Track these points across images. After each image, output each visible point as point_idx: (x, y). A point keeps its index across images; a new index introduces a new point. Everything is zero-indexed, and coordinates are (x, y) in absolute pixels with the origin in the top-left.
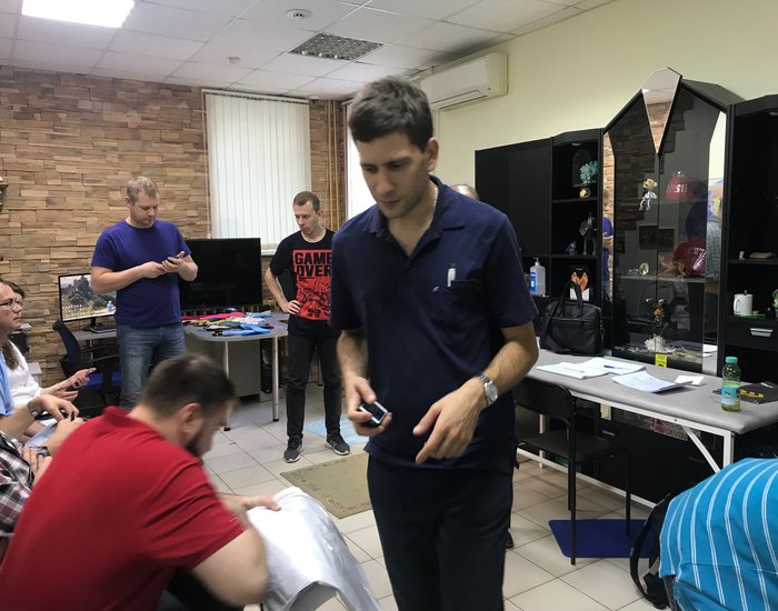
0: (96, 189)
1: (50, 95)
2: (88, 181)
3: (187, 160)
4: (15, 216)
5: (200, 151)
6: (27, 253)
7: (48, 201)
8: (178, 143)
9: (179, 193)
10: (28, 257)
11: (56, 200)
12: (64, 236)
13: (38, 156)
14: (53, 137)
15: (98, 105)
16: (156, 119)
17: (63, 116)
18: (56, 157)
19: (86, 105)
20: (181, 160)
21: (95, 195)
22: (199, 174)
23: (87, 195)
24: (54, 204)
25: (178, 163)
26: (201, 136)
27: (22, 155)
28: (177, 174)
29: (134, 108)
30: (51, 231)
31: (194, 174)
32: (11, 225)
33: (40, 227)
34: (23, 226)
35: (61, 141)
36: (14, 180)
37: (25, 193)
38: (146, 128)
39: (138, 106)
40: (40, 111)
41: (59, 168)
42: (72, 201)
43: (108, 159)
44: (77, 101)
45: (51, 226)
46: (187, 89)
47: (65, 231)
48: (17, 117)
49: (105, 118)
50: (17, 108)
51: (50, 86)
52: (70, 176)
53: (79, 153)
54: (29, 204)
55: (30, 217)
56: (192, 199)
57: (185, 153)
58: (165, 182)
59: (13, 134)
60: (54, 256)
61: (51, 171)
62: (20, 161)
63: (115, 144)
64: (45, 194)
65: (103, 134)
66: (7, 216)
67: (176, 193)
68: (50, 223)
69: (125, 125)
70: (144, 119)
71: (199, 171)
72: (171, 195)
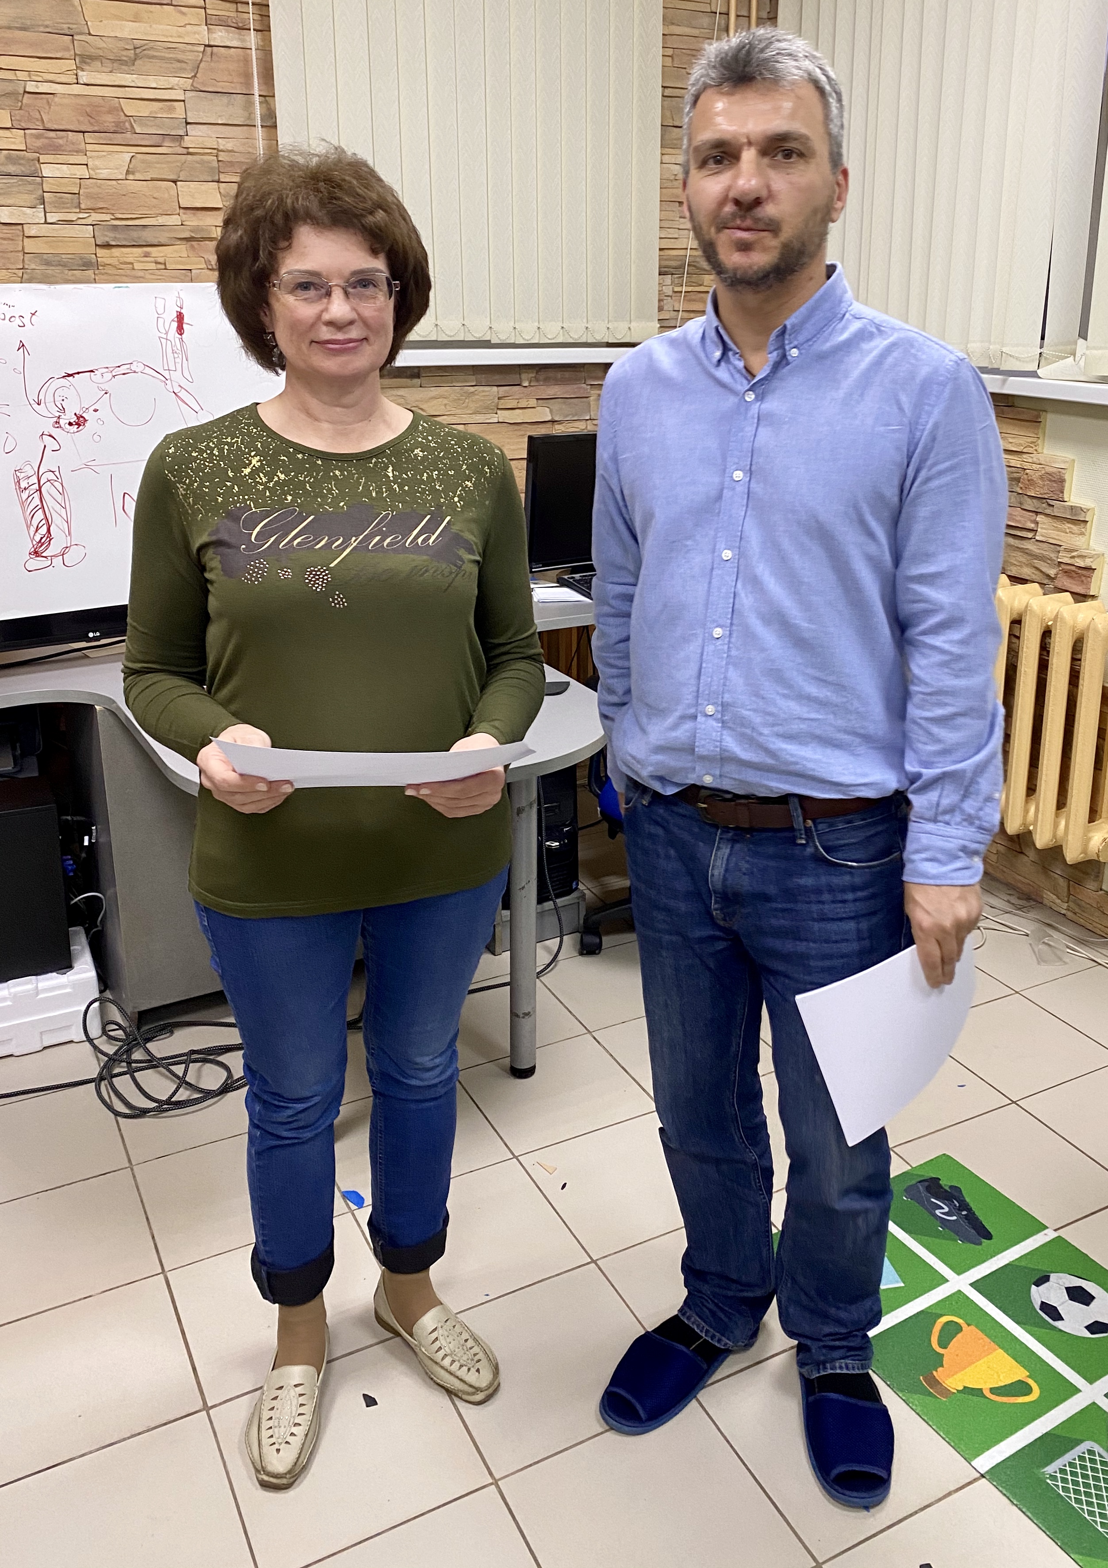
9: (145, 109)
22: (220, 36)
31: (202, 35)
56: (196, 137)
58: (85, 60)
67: (130, 109)
71: (223, 23)
72: (109, 121)
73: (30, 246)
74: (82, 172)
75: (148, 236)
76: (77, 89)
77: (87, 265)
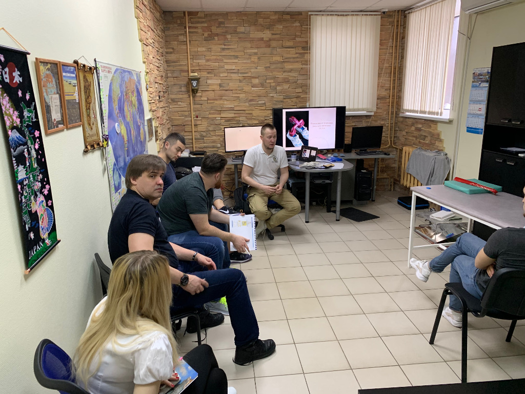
0: (245, 78)
1: (223, 25)
2: (241, 73)
3: (297, 58)
4: (204, 94)
5: (305, 52)
6: (210, 114)
7: (220, 85)
8: (293, 48)
9: (292, 78)
10: (210, 116)
11: (224, 85)
12: (228, 105)
13: (216, 61)
14: (223, 49)
15: (248, 29)
16: (280, 34)
17: (229, 37)
18: (225, 61)
19: (241, 29)
20: (294, 58)
21: (244, 81)
22: (304, 66)
23: (240, 81)
24: (223, 87)
25: (292, 60)
26: (307, 42)
27: (208, 60)
28: (291, 67)
29: (267, 28)
30: (221, 102)
31: (301, 66)
32: (202, 99)
33: (216, 100)
34: (208, 99)
35: (228, 52)
36: (204, 74)
37: (209, 82)
38: (274, 40)
39: (270, 27)
40: (217, 35)
41: (227, 67)
42: (232, 85)
43: (252, 60)
44: (236, 28)
45: (221, 99)
46: (300, 13)
47: (228, 102)
48: (206, 39)
49: (252, 36)
50: (206, 34)
51: (223, 20)
52: (231, 71)
53: (236, 57)
54: (211, 88)
55: (211, 95)
56: (299, 82)
57: (296, 53)
58: (284, 72)
59: (204, 49)
60: (223, 115)
61: (222, 69)
62: (207, 64)
63: (256, 51)
64: (219, 82)
65: (249, 45)
66: (200, 94)
67: (290, 78)
68: (221, 97)
69: (262, 39)
70: (273, 34)
71: (304, 64)
72: (287, 80)
73: (274, 99)
74: (282, 88)
75: (291, 97)
76: (283, 76)
77: (282, 102)
